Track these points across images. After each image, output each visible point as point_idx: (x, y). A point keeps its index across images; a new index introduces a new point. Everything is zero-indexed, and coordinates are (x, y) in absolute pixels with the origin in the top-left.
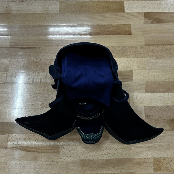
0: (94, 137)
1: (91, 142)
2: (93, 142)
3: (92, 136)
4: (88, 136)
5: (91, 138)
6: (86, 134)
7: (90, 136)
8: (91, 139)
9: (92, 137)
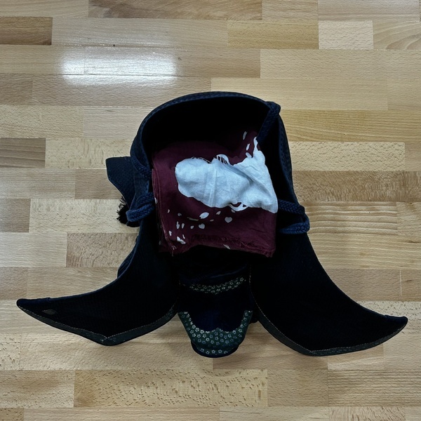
0: (223, 338)
1: (217, 352)
2: (220, 352)
3: (218, 336)
4: (208, 335)
5: (216, 341)
6: (202, 331)
7: (214, 336)
8: (215, 344)
9: (219, 340)
